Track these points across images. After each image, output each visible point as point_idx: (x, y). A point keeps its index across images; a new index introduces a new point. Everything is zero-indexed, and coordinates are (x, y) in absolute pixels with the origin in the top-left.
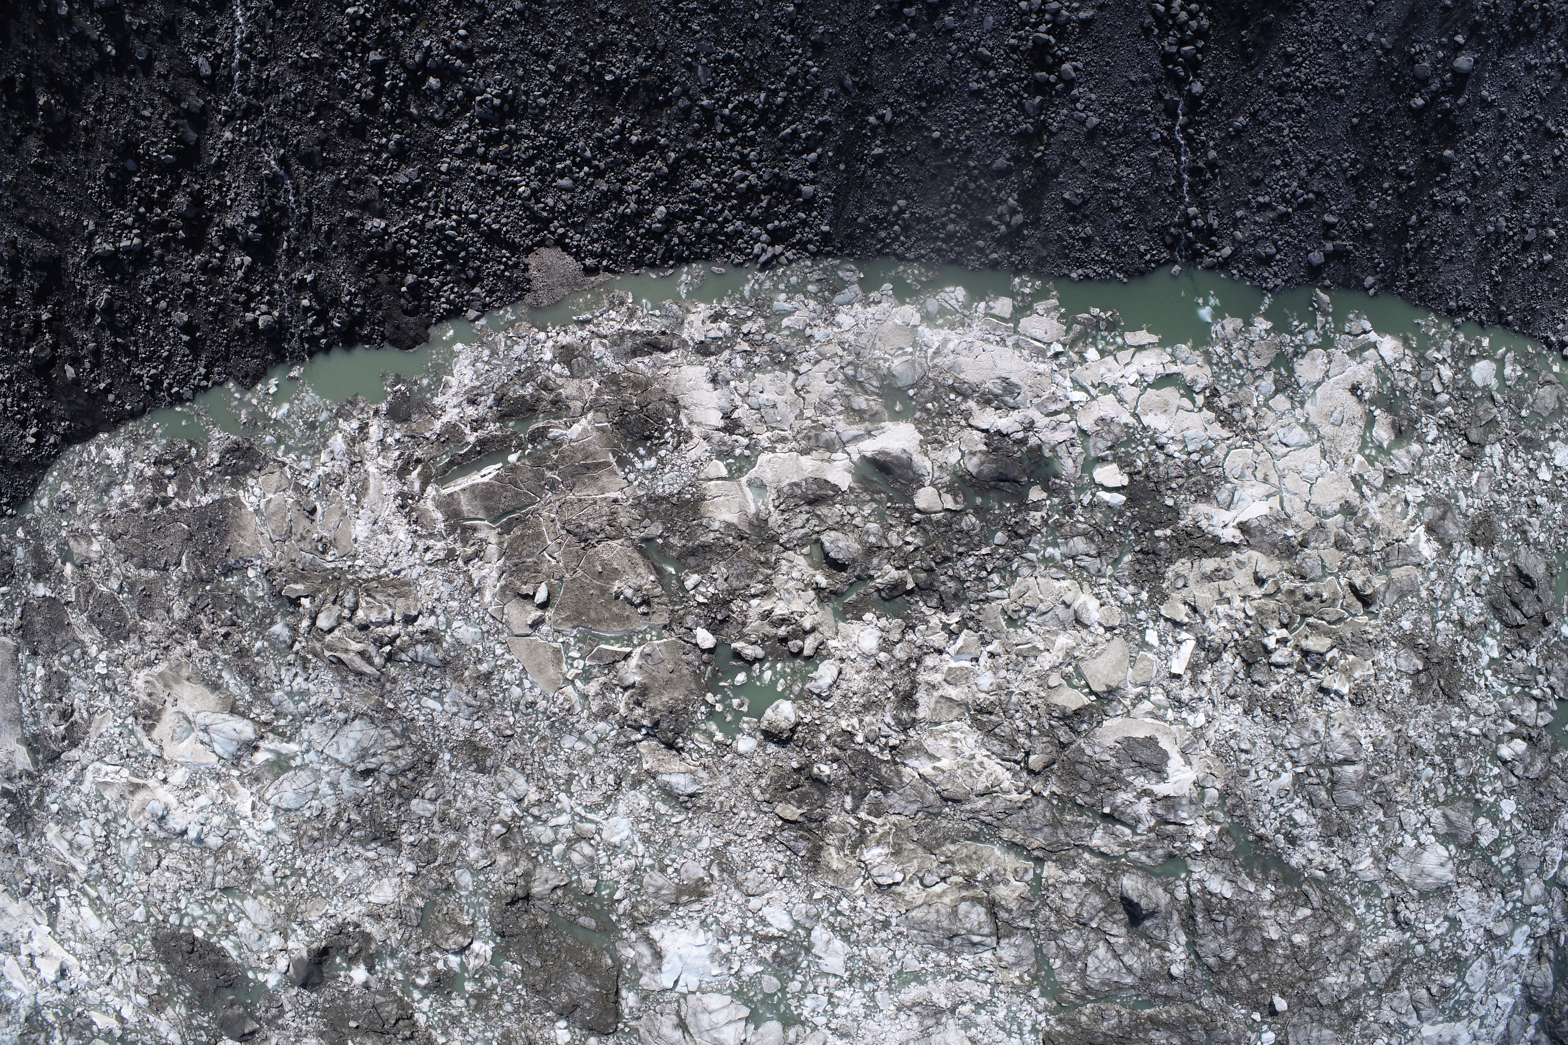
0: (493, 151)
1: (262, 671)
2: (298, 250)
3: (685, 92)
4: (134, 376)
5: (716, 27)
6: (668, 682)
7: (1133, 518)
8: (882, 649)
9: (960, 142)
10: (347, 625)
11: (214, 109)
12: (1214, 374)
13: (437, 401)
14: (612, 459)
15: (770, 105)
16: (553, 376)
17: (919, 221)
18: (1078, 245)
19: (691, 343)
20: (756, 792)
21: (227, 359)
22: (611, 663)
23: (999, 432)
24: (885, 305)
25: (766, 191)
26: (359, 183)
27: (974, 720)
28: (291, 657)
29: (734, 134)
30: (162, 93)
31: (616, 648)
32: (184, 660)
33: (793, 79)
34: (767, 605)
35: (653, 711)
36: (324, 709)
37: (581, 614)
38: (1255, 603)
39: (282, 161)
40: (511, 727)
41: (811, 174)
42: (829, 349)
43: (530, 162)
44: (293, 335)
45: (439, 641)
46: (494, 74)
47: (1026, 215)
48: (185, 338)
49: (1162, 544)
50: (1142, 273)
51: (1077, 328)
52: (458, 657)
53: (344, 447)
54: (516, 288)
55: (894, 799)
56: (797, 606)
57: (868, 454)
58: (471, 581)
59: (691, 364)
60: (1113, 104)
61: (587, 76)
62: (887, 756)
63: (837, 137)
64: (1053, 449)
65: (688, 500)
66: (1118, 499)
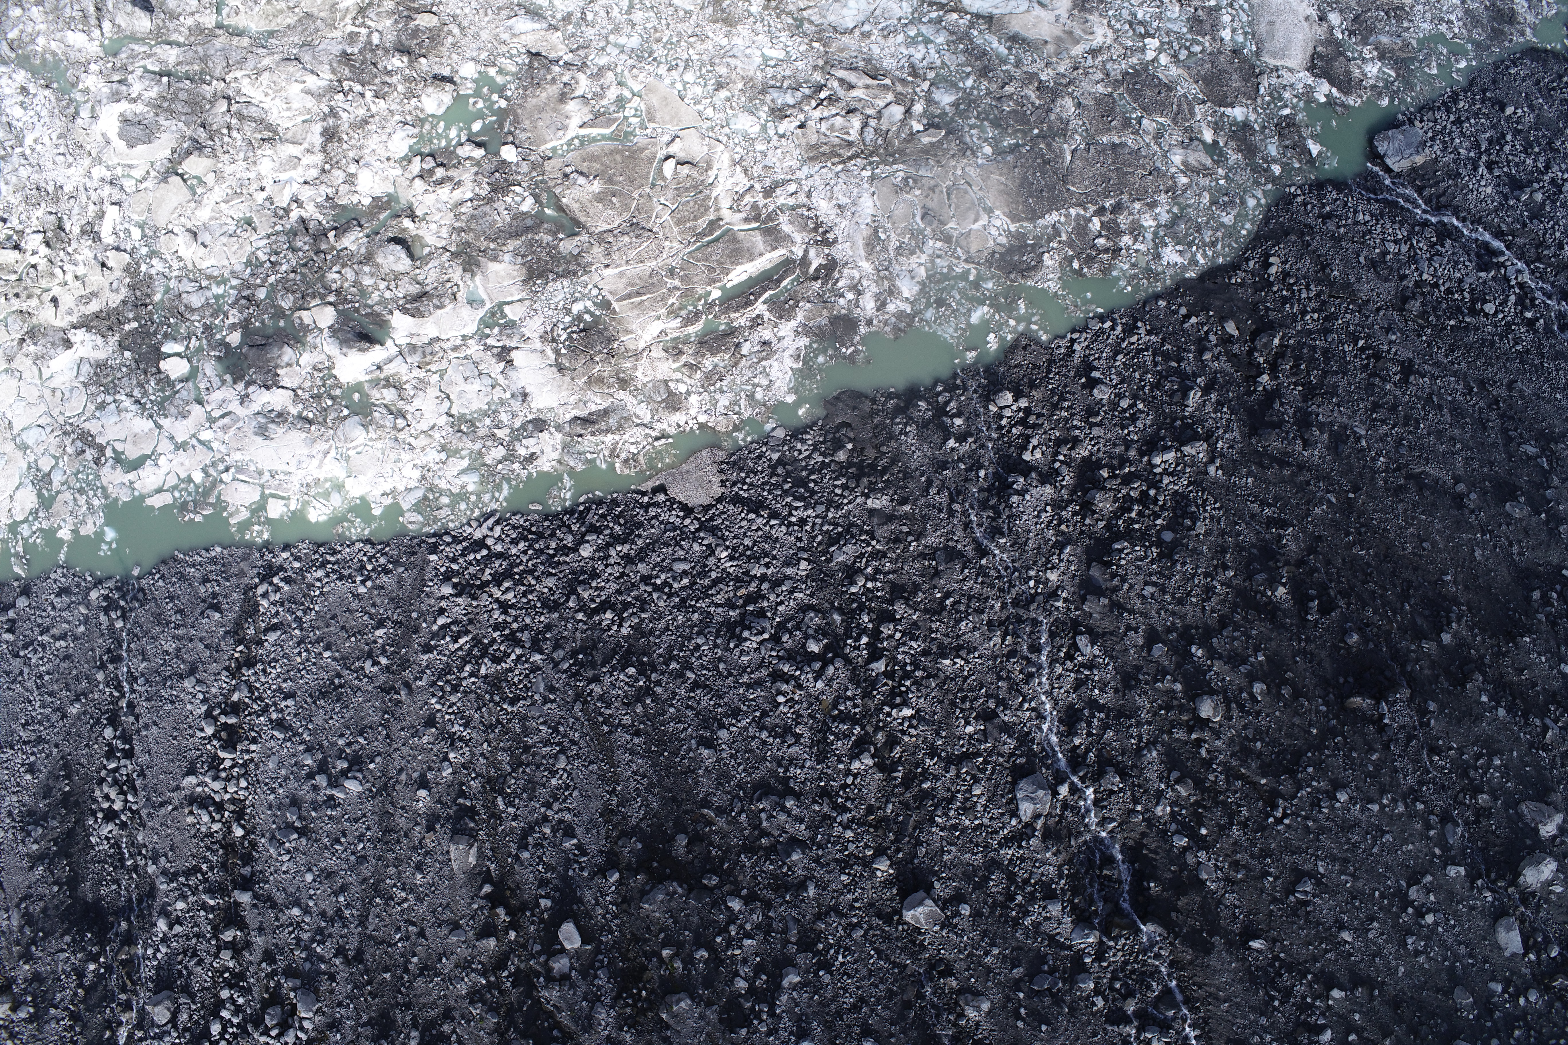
0: (753, 587)
1: (962, 59)
2: (966, 470)
3: (556, 664)
4: (1157, 334)
5: (526, 732)
6: (541, 109)
7: (155, 333)
8: (353, 175)
9: (307, 650)
10: (870, 112)
11: (1071, 603)
12: (98, 477)
13: (804, 341)
14: (615, 305)
15: (477, 663)
16: (686, 379)
17: (350, 576)
18: (213, 576)
19: (552, 430)
20: (456, 31)
21: (1050, 362)
22: (598, 117)
23: (268, 388)
24: (377, 492)
25: (486, 584)
26: (896, 540)
27: (275, 132)
28: (931, 75)
29: (513, 632)
30: (1131, 612)
31: (595, 132)
32: (1054, 60)
33: (455, 689)
34: (458, 195)
35: (554, 80)
36: (887, 32)
37: (630, 157)
38: (57, 281)
39: (983, 552)
40: (691, 45)
41: (443, 604)
42: (423, 441)
43: (715, 582)
44: (975, 391)
45: (772, 111)
46: (750, 661)
47: (255, 595)
48: (1096, 374)
49: (131, 316)
50: (164, 562)
51: (212, 500)
52: (751, 100)
53: (898, 283)
54: (735, 463)
55: (336, 49)
56: (430, 199)
57: (378, 347)
58: (745, 171)
59: (550, 409)
60: (172, 703)
61: (654, 669)
62: (346, 85)
63: (417, 641)
64: (224, 382)
65: (538, 278)
66: (169, 347)
